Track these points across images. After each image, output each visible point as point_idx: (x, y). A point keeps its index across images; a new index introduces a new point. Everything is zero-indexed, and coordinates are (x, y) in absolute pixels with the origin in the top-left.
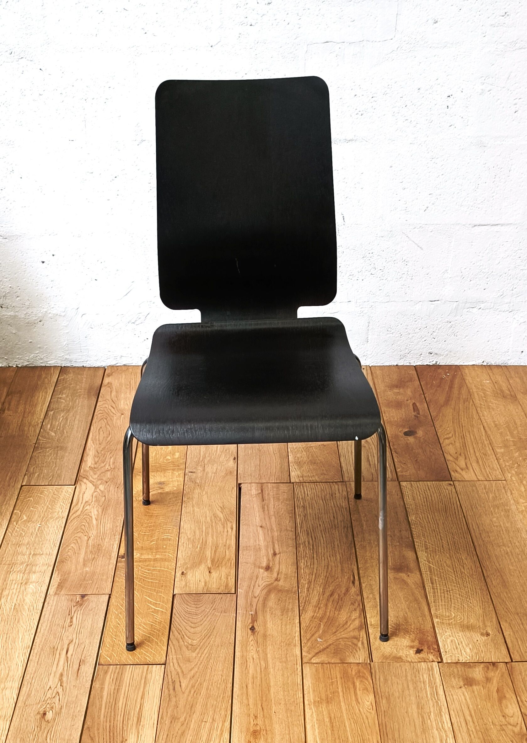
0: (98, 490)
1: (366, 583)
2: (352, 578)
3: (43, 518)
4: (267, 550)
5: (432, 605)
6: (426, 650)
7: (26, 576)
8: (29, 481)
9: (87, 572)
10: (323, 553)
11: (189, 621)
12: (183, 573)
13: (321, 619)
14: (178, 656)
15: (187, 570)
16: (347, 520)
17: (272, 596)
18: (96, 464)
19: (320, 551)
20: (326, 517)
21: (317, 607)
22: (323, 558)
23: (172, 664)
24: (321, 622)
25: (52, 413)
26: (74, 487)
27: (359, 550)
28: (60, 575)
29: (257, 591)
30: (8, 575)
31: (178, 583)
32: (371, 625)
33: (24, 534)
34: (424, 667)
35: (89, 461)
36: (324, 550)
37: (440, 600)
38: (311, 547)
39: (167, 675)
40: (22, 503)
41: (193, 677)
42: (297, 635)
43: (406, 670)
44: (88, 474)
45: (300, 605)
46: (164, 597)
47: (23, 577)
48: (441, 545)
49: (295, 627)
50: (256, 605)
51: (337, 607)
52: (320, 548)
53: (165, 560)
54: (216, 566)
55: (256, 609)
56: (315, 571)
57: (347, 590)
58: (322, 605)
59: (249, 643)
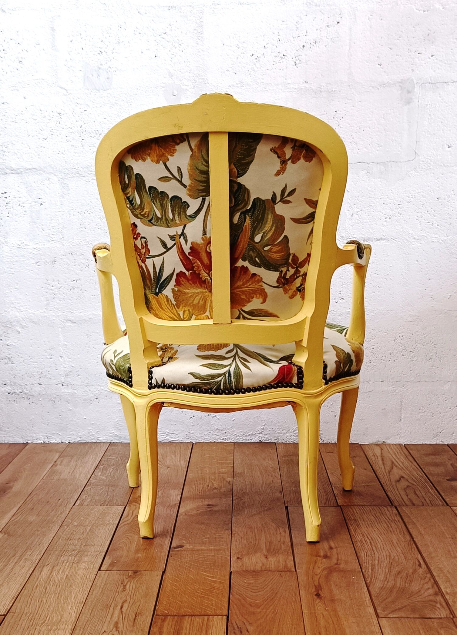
2: (417, 563)
3: (93, 524)
7: (78, 558)
8: (81, 502)
9: (139, 557)
10: (382, 548)
11: (249, 588)
12: (238, 558)
13: (392, 589)
14: (241, 611)
15: (243, 556)
17: (335, 574)
19: (379, 547)
21: (385, 581)
22: (383, 550)
23: (235, 616)
26: (125, 507)
27: (421, 546)
28: (111, 559)
29: (318, 571)
30: (59, 558)
32: (447, 593)
33: (75, 533)
36: (383, 545)
38: (369, 544)
39: (231, 623)
40: (73, 515)
41: (260, 625)
42: (367, 599)
44: (137, 500)
45: (367, 580)
46: (221, 573)
47: (74, 559)
49: (364, 594)
50: (319, 579)
51: (407, 581)
52: (378, 544)
53: (219, 550)
54: (273, 553)
55: (319, 583)
56: (377, 558)
57: (415, 571)
58: (390, 580)
59: (317, 605)
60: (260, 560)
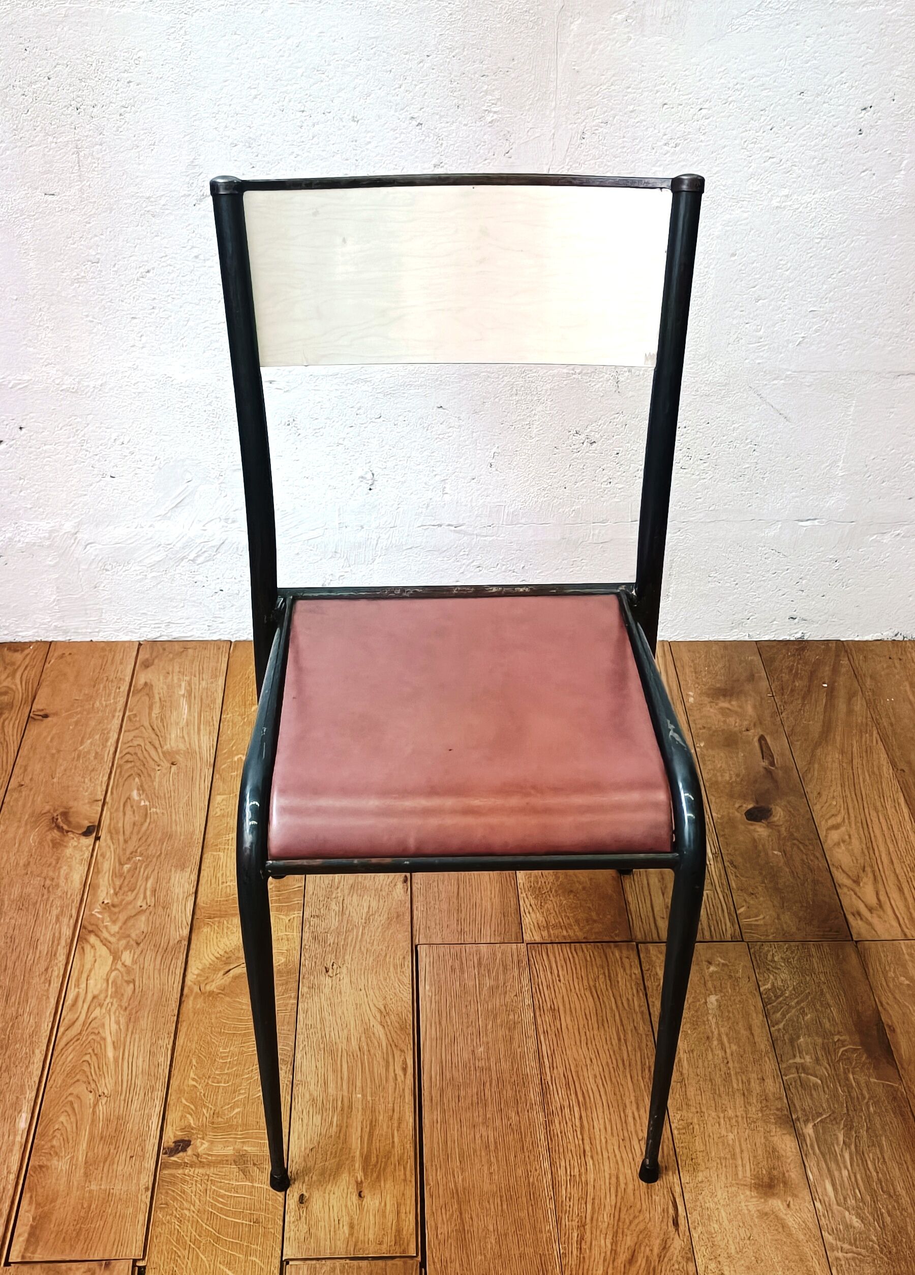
0: (119, 965)
1: (700, 1230)
18: (117, 894)
31: (292, 1229)
35: (103, 886)
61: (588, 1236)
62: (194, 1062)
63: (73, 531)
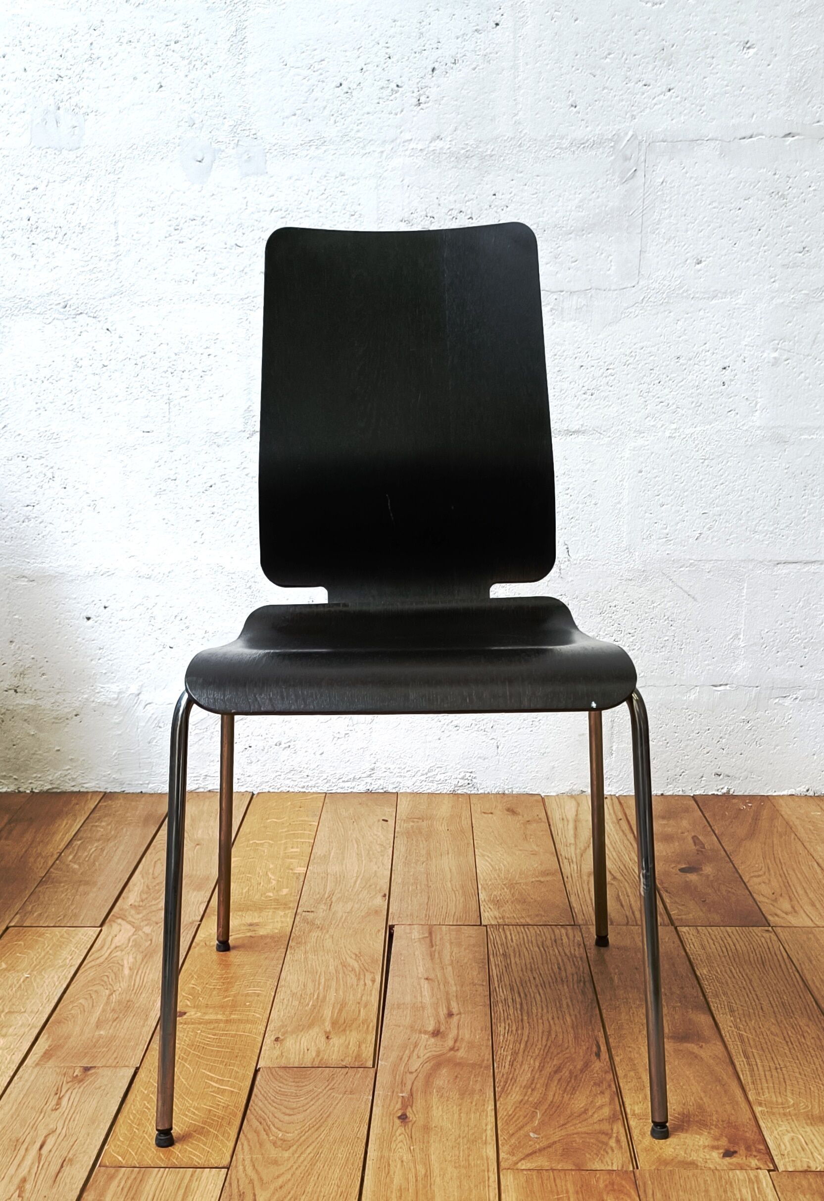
0: (140, 933)
1: (621, 1057)
2: (595, 1049)
3: (35, 966)
4: (436, 1009)
5: (749, 1087)
6: (742, 1151)
8: (22, 919)
9: (100, 1037)
10: (539, 1015)
11: (281, 1105)
12: (277, 1039)
13: (536, 1106)
14: (254, 1156)
15: (286, 1035)
16: (583, 973)
17: (444, 1072)
18: (142, 901)
19: (534, 1011)
20: (546, 968)
21: (529, 1087)
22: (540, 1021)
23: (241, 1168)
24: (536, 1109)
25: (79, 842)
26: (100, 929)
27: (607, 1010)
28: (51, 1039)
29: (415, 1065)
31: (267, 1052)
32: (634, 1114)
34: (741, 1177)
35: (132, 896)
36: (542, 1010)
37: (764, 1080)
38: (518, 1006)
39: (230, 1184)
40: (4, 947)
41: (281, 1187)
42: (489, 1127)
43: (705, 1181)
44: (127, 913)
45: (497, 1085)
46: (237, 1072)
48: (759, 1007)
49: (487, 1116)
50: (413, 1083)
51: (568, 1088)
52: (534, 1008)
53: (247, 1021)
54: (341, 1029)
55: (411, 1089)
56: (525, 1038)
57: (586, 1065)
58: (538, 1086)
59: (397, 1139)
60: (315, 1042)
61: (520, 1058)
62: (195, 976)
63: (137, 692)
